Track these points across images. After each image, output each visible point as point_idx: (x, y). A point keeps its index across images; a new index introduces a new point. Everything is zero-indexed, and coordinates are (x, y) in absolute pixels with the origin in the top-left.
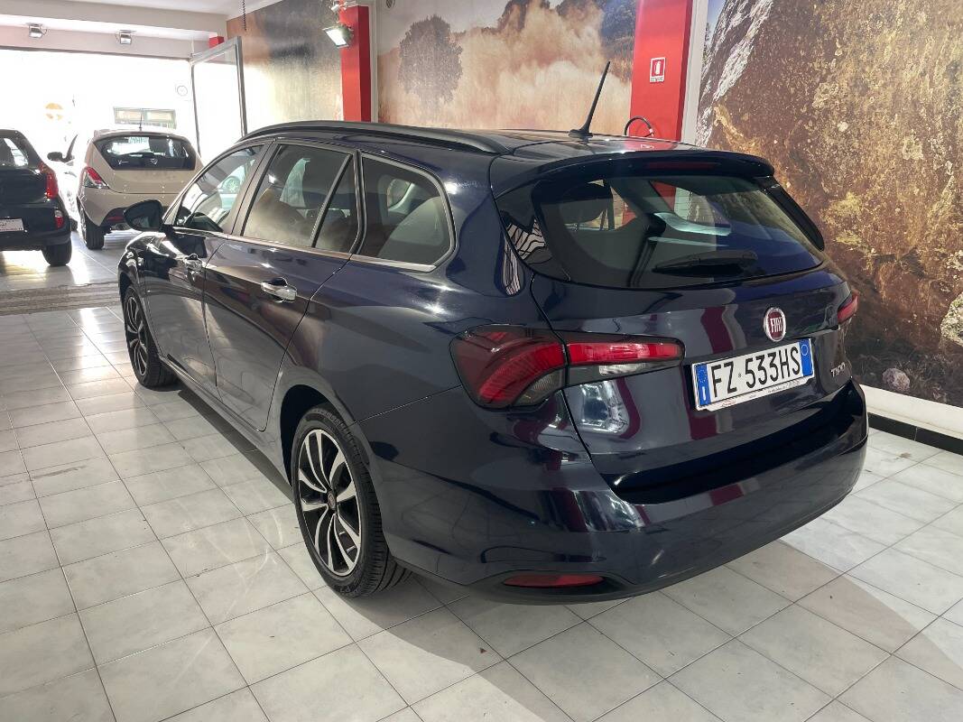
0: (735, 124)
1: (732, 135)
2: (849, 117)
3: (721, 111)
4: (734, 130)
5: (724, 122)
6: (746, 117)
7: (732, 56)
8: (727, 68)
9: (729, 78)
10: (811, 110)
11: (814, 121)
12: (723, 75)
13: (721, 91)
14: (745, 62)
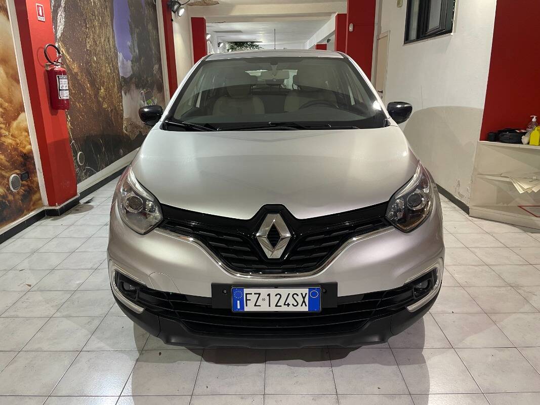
0: (68, 54)
1: (68, 59)
2: (96, 55)
3: (62, 45)
4: (68, 57)
5: (64, 52)
6: (70, 51)
7: (59, 14)
8: (59, 21)
9: (61, 27)
10: (87, 50)
11: (89, 55)
12: (58, 25)
13: (59, 34)
14: (64, 20)
